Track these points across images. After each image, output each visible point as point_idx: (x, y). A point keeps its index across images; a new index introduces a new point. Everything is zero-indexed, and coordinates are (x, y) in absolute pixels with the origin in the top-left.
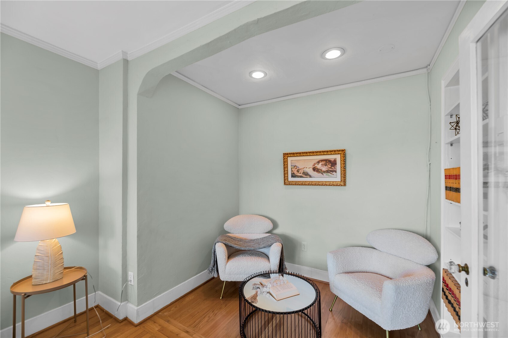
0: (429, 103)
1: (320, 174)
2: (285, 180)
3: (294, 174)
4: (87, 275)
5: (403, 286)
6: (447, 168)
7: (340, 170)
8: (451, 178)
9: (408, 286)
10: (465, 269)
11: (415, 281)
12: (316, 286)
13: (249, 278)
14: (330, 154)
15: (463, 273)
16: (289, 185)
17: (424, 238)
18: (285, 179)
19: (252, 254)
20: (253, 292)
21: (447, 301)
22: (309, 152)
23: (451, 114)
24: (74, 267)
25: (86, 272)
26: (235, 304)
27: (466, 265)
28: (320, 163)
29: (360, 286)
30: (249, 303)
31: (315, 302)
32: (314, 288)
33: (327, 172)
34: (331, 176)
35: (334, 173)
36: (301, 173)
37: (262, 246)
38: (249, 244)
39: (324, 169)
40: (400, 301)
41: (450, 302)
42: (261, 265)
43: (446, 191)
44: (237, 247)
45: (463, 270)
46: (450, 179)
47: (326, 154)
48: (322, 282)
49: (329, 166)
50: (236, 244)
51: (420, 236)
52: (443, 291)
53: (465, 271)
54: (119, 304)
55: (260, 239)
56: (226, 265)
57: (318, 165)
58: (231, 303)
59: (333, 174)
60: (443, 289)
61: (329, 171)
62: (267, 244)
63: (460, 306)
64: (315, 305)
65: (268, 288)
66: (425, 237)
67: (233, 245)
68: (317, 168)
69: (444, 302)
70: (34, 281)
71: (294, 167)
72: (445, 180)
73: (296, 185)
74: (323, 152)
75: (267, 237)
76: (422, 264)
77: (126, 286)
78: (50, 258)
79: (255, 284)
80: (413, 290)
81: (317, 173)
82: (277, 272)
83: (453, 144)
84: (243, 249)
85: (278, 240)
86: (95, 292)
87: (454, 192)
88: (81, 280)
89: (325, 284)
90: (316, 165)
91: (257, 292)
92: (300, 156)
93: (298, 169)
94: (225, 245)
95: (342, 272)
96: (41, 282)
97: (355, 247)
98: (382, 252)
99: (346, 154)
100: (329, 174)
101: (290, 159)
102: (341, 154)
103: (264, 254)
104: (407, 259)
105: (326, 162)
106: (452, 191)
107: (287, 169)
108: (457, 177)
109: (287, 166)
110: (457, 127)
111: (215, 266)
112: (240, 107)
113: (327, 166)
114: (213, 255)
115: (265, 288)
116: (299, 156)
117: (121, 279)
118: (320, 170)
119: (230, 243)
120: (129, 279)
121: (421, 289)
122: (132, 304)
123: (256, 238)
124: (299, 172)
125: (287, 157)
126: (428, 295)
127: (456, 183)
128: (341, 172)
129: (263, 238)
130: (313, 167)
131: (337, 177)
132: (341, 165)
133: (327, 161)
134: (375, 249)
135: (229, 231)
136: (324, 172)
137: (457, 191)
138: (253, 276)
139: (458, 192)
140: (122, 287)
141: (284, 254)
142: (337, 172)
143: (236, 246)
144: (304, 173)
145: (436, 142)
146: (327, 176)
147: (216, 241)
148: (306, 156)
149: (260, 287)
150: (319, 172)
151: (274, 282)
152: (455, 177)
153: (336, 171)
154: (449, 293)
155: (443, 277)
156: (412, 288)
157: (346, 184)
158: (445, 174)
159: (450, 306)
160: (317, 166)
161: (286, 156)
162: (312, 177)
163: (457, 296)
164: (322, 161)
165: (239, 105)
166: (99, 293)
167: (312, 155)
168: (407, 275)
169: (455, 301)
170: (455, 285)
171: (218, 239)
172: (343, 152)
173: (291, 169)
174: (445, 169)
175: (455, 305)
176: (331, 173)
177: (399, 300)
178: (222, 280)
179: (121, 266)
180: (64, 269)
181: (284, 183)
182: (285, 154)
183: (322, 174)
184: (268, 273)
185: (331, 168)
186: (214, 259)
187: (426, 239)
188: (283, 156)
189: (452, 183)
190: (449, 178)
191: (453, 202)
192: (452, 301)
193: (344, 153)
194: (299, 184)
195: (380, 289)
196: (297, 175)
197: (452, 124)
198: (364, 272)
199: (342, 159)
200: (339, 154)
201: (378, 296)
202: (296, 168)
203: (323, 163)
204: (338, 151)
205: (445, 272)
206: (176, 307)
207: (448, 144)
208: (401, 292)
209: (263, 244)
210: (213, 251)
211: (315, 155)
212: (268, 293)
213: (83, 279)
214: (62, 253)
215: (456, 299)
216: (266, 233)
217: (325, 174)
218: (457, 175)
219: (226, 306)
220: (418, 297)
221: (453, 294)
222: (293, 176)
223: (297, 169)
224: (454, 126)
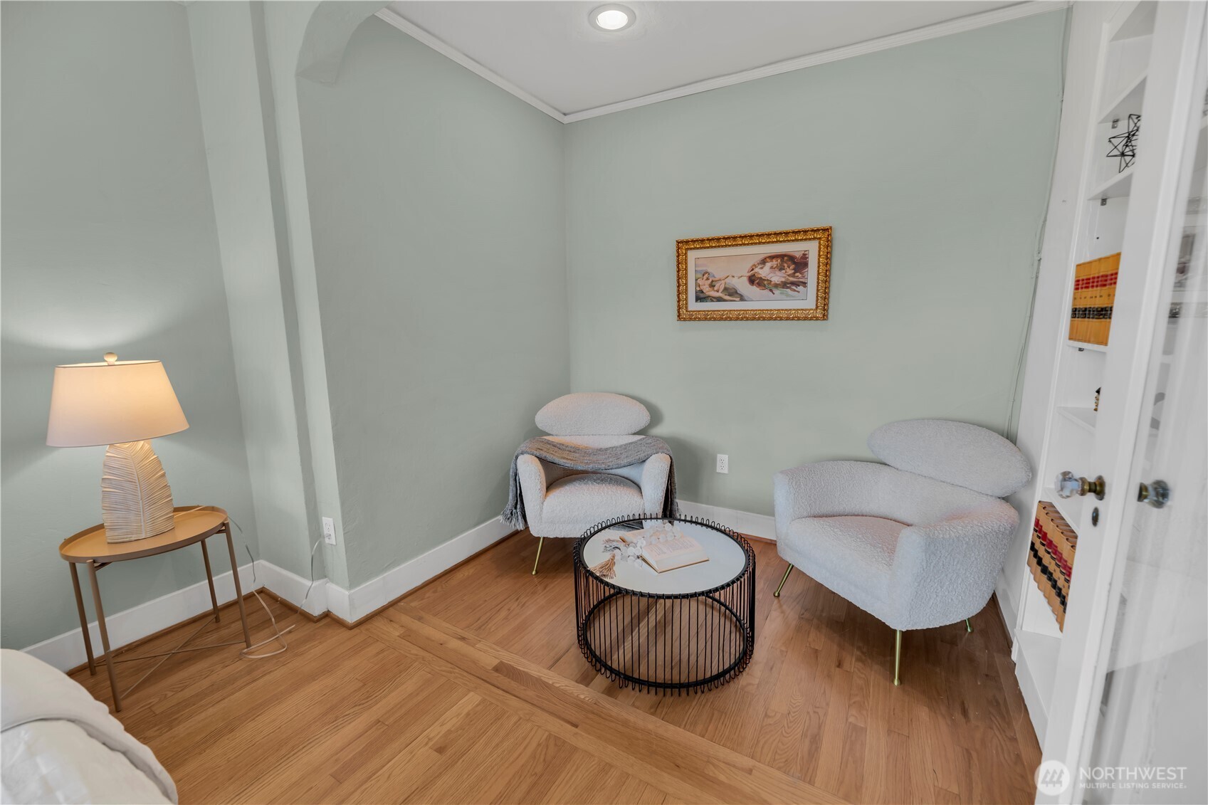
0: (1061, 95)
1: (766, 292)
2: (679, 308)
3: (703, 292)
4: (228, 523)
5: (943, 538)
6: (1082, 261)
7: (816, 280)
8: (1091, 285)
9: (955, 539)
10: (1097, 488)
11: (971, 527)
12: (748, 543)
13: (596, 529)
14: (793, 241)
15: (1091, 497)
16: (691, 319)
17: (1003, 436)
18: (679, 305)
19: (602, 480)
20: (606, 557)
21: (1039, 568)
22: (741, 237)
23: (1116, 118)
24: (198, 506)
25: (225, 517)
26: (564, 586)
27: (1100, 478)
28: (767, 264)
29: (845, 541)
30: (597, 578)
31: (744, 574)
32: (743, 548)
33: (784, 285)
34: (792, 297)
35: (800, 288)
36: (721, 291)
37: (625, 461)
38: (595, 458)
39: (777, 278)
40: (933, 570)
41: (1045, 570)
42: (621, 503)
43: (1072, 321)
44: (567, 465)
45: (1090, 491)
46: (1087, 287)
47: (784, 241)
48: (758, 539)
49: (788, 270)
50: (564, 458)
51: (994, 433)
52: (1033, 547)
53: (1095, 491)
54: (308, 583)
55: (621, 446)
56: (542, 503)
57: (762, 268)
58: (556, 583)
59: (799, 292)
60: (1033, 544)
61: (788, 283)
62: (637, 457)
63: (1069, 575)
64: (742, 580)
65: (639, 548)
66: (1005, 434)
67: (557, 460)
68: (760, 276)
69: (1031, 571)
70: (109, 535)
71: (703, 275)
72: (1074, 294)
73: (706, 319)
74: (775, 234)
75: (635, 442)
76: (991, 494)
77: (320, 546)
78: (138, 484)
79: (609, 541)
80: (965, 546)
81: (758, 289)
82: (660, 516)
83: (1108, 201)
84: (580, 468)
85: (662, 448)
86: (253, 562)
87: (1093, 318)
88: (217, 533)
89: (767, 543)
90: (756, 270)
91: (614, 557)
92: (719, 246)
93: (712, 281)
94: (540, 459)
95: (805, 514)
96: (125, 536)
97: (840, 460)
98: (901, 470)
99: (832, 239)
100: (788, 290)
101: (692, 255)
102: (820, 239)
103: (629, 480)
104: (957, 485)
105: (782, 261)
106: (1089, 318)
107: (686, 281)
108: (1108, 280)
109: (686, 273)
110: (1127, 149)
111: (518, 506)
112: (566, 120)
113: (784, 271)
114: (512, 482)
115: (631, 548)
116: (715, 247)
117: (307, 533)
118: (765, 282)
119: (552, 456)
120: (326, 532)
121: (983, 545)
122: (337, 584)
123: (609, 445)
124: (716, 289)
125: (687, 249)
126: (998, 557)
127: (1101, 296)
128: (818, 286)
129: (626, 445)
130: (750, 274)
131: (806, 299)
132: (819, 267)
133: (785, 259)
134: (886, 464)
135: (547, 430)
136: (776, 286)
137: (1101, 317)
138: (604, 525)
139: (1104, 318)
140: (312, 548)
141: (676, 479)
142: (809, 285)
143: (565, 461)
144: (726, 289)
145: (1064, 201)
146: (784, 297)
147: (519, 451)
148: (733, 245)
149: (621, 545)
150: (765, 286)
151: (651, 536)
152: (1101, 281)
153: (804, 284)
154: (1046, 550)
155: (1036, 518)
156: (964, 542)
157: (827, 316)
158: (1076, 277)
159: (1044, 577)
160: (760, 271)
161: (684, 246)
162: (746, 298)
163: (1065, 556)
164: (772, 257)
165: (565, 114)
166: (262, 563)
167: (748, 244)
168: (954, 516)
169: (1058, 566)
170: (1062, 533)
171: (523, 447)
172: (826, 234)
173: (696, 280)
174: (1078, 266)
175: (1057, 575)
176: (794, 287)
177: (932, 567)
178: (536, 536)
179: (304, 504)
180: (174, 512)
181: (679, 316)
182: (682, 242)
183: (771, 290)
184: (640, 519)
185: (793, 275)
186: (515, 492)
187: (1007, 438)
188: (675, 249)
189: (1092, 297)
190: (1084, 286)
191: (1086, 344)
192: (1052, 566)
193: (828, 235)
194: (714, 318)
195: (890, 547)
196: (709, 296)
197: (1115, 141)
198: (858, 515)
199: (822, 253)
200: (814, 239)
201: (885, 562)
202: (708, 279)
203: (775, 263)
204: (813, 230)
205: (1044, 508)
206: (435, 592)
207: (1094, 199)
208: (938, 552)
209: (627, 457)
210: (511, 473)
211: (756, 244)
212: (638, 557)
213: (220, 532)
214: (163, 475)
215: (1060, 561)
216: (634, 434)
217: (777, 292)
218: (1107, 276)
219: (545, 589)
220: (975, 562)
221: (1056, 552)
222: (700, 297)
223: (710, 280)
224: (1120, 147)
